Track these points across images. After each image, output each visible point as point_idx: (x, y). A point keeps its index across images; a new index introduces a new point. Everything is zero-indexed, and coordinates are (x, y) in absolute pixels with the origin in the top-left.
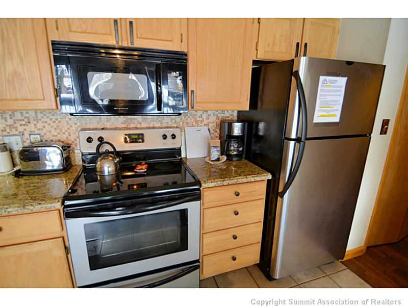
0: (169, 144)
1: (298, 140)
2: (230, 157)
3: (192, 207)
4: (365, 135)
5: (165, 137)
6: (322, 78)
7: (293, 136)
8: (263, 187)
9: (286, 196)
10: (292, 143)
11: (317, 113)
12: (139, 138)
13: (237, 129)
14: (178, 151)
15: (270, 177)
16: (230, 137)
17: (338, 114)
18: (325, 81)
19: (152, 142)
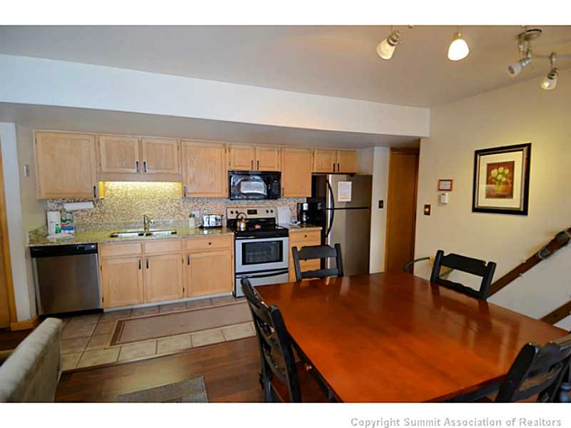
0: (270, 216)
1: (331, 209)
2: (302, 222)
3: (284, 239)
4: (367, 208)
5: (267, 212)
6: (339, 183)
7: (330, 207)
8: (320, 233)
9: (329, 236)
10: (329, 211)
11: (339, 197)
12: (255, 212)
13: (305, 207)
14: (274, 219)
15: (321, 228)
16: (302, 211)
17: (350, 197)
18: (341, 184)
19: (261, 215)
